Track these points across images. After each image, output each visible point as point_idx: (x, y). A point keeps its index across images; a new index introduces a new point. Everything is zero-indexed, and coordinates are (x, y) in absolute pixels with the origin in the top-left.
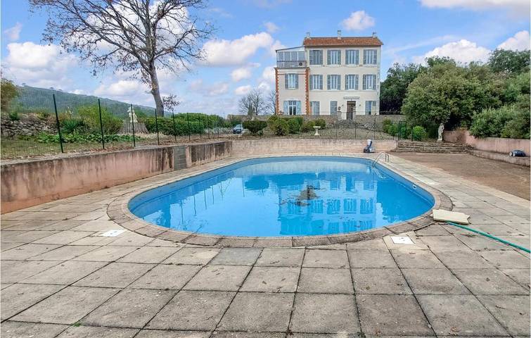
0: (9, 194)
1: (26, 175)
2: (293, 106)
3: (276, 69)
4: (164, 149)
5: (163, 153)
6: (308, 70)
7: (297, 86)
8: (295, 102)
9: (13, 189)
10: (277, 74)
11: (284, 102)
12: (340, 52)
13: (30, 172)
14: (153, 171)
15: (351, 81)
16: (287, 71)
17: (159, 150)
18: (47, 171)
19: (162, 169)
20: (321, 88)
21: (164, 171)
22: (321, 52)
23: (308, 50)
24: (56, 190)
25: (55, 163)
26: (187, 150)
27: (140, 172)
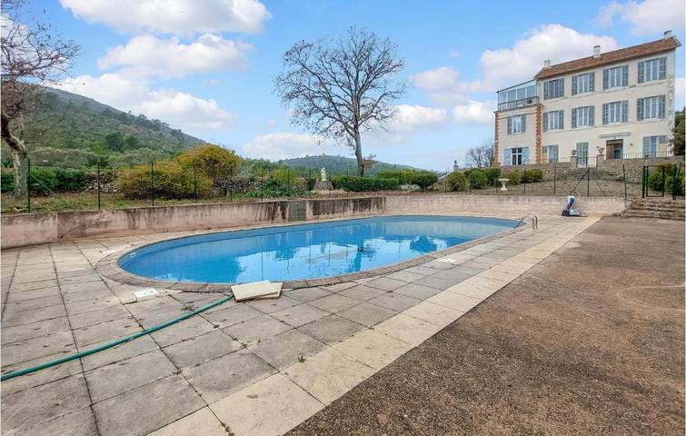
0: (134, 225)
1: (146, 215)
2: (517, 154)
3: (496, 113)
4: (275, 203)
5: (275, 206)
6: (539, 107)
7: (524, 130)
8: (520, 150)
9: (137, 222)
10: (497, 119)
11: (506, 150)
12: (593, 75)
13: (150, 213)
14: (260, 220)
15: (615, 111)
16: (511, 114)
17: (270, 203)
18: (162, 214)
19: (273, 219)
20: (562, 126)
21: (275, 221)
22: (562, 81)
23: (542, 83)
24: (166, 226)
25: (168, 209)
26: (308, 204)
27: (245, 220)
